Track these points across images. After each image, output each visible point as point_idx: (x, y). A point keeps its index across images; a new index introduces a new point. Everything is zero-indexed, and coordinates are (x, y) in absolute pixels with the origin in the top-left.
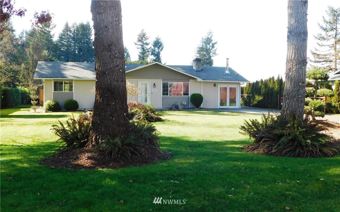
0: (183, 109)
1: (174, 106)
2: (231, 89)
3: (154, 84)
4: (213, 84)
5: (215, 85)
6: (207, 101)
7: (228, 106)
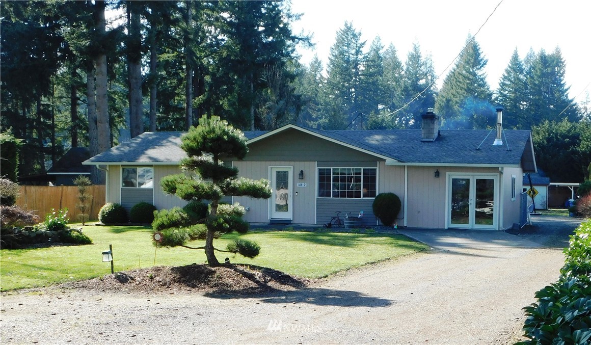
0: (350, 227)
1: (336, 219)
2: (479, 182)
3: (302, 172)
4: (432, 173)
5: (437, 174)
6: (419, 212)
7: (471, 223)
